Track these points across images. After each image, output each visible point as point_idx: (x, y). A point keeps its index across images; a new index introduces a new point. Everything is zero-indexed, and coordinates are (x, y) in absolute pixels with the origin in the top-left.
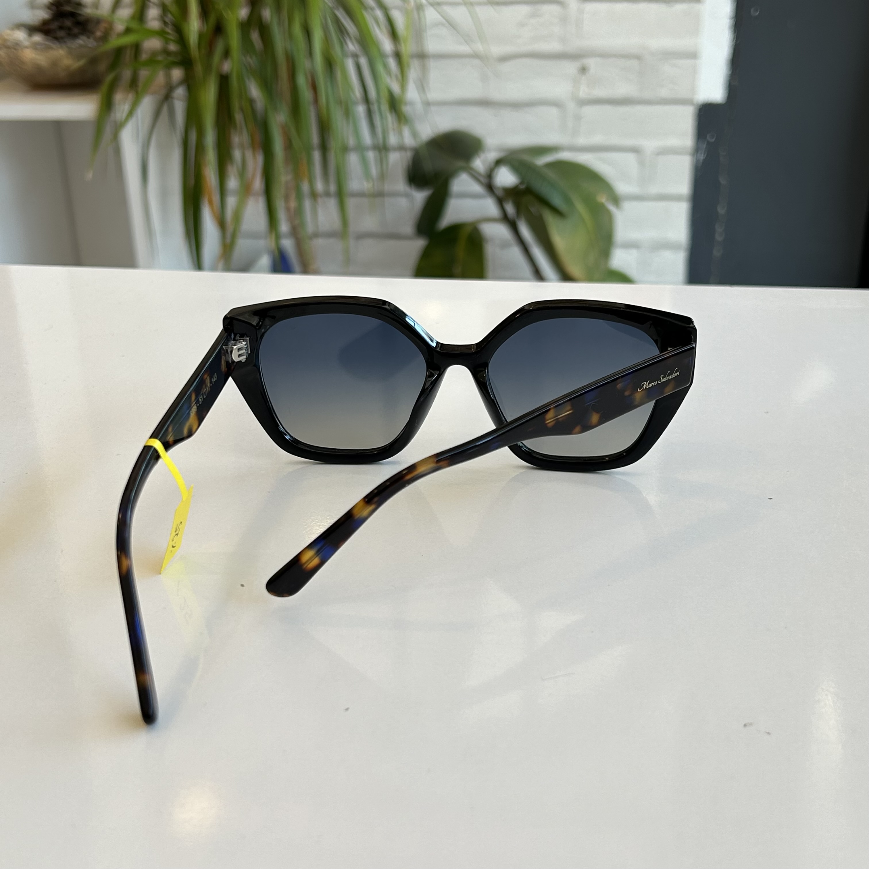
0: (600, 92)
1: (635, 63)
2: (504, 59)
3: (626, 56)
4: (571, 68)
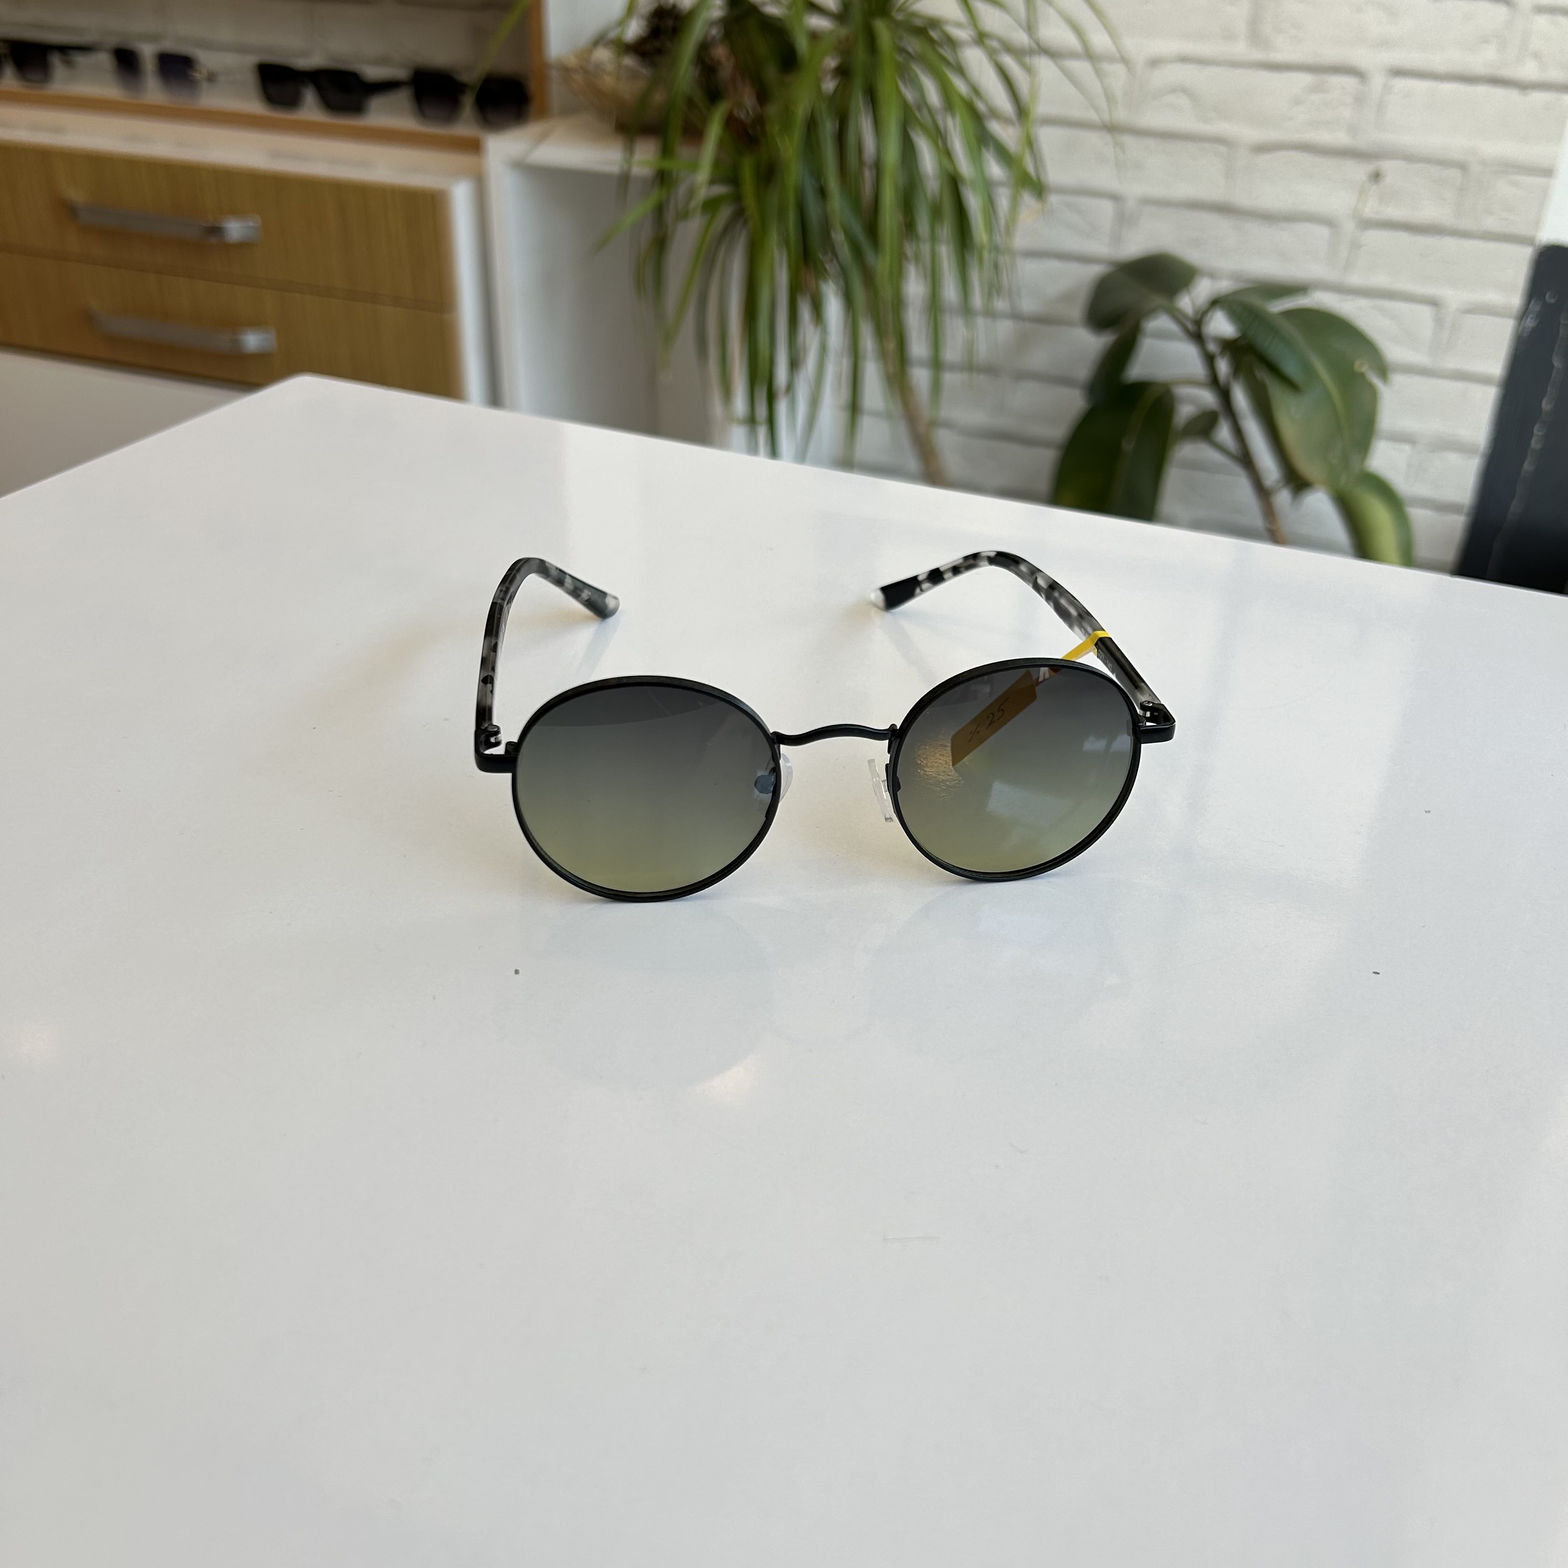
0: (1394, 212)
1: (1455, 174)
2: (1262, 148)
3: (1444, 163)
4: (1358, 171)
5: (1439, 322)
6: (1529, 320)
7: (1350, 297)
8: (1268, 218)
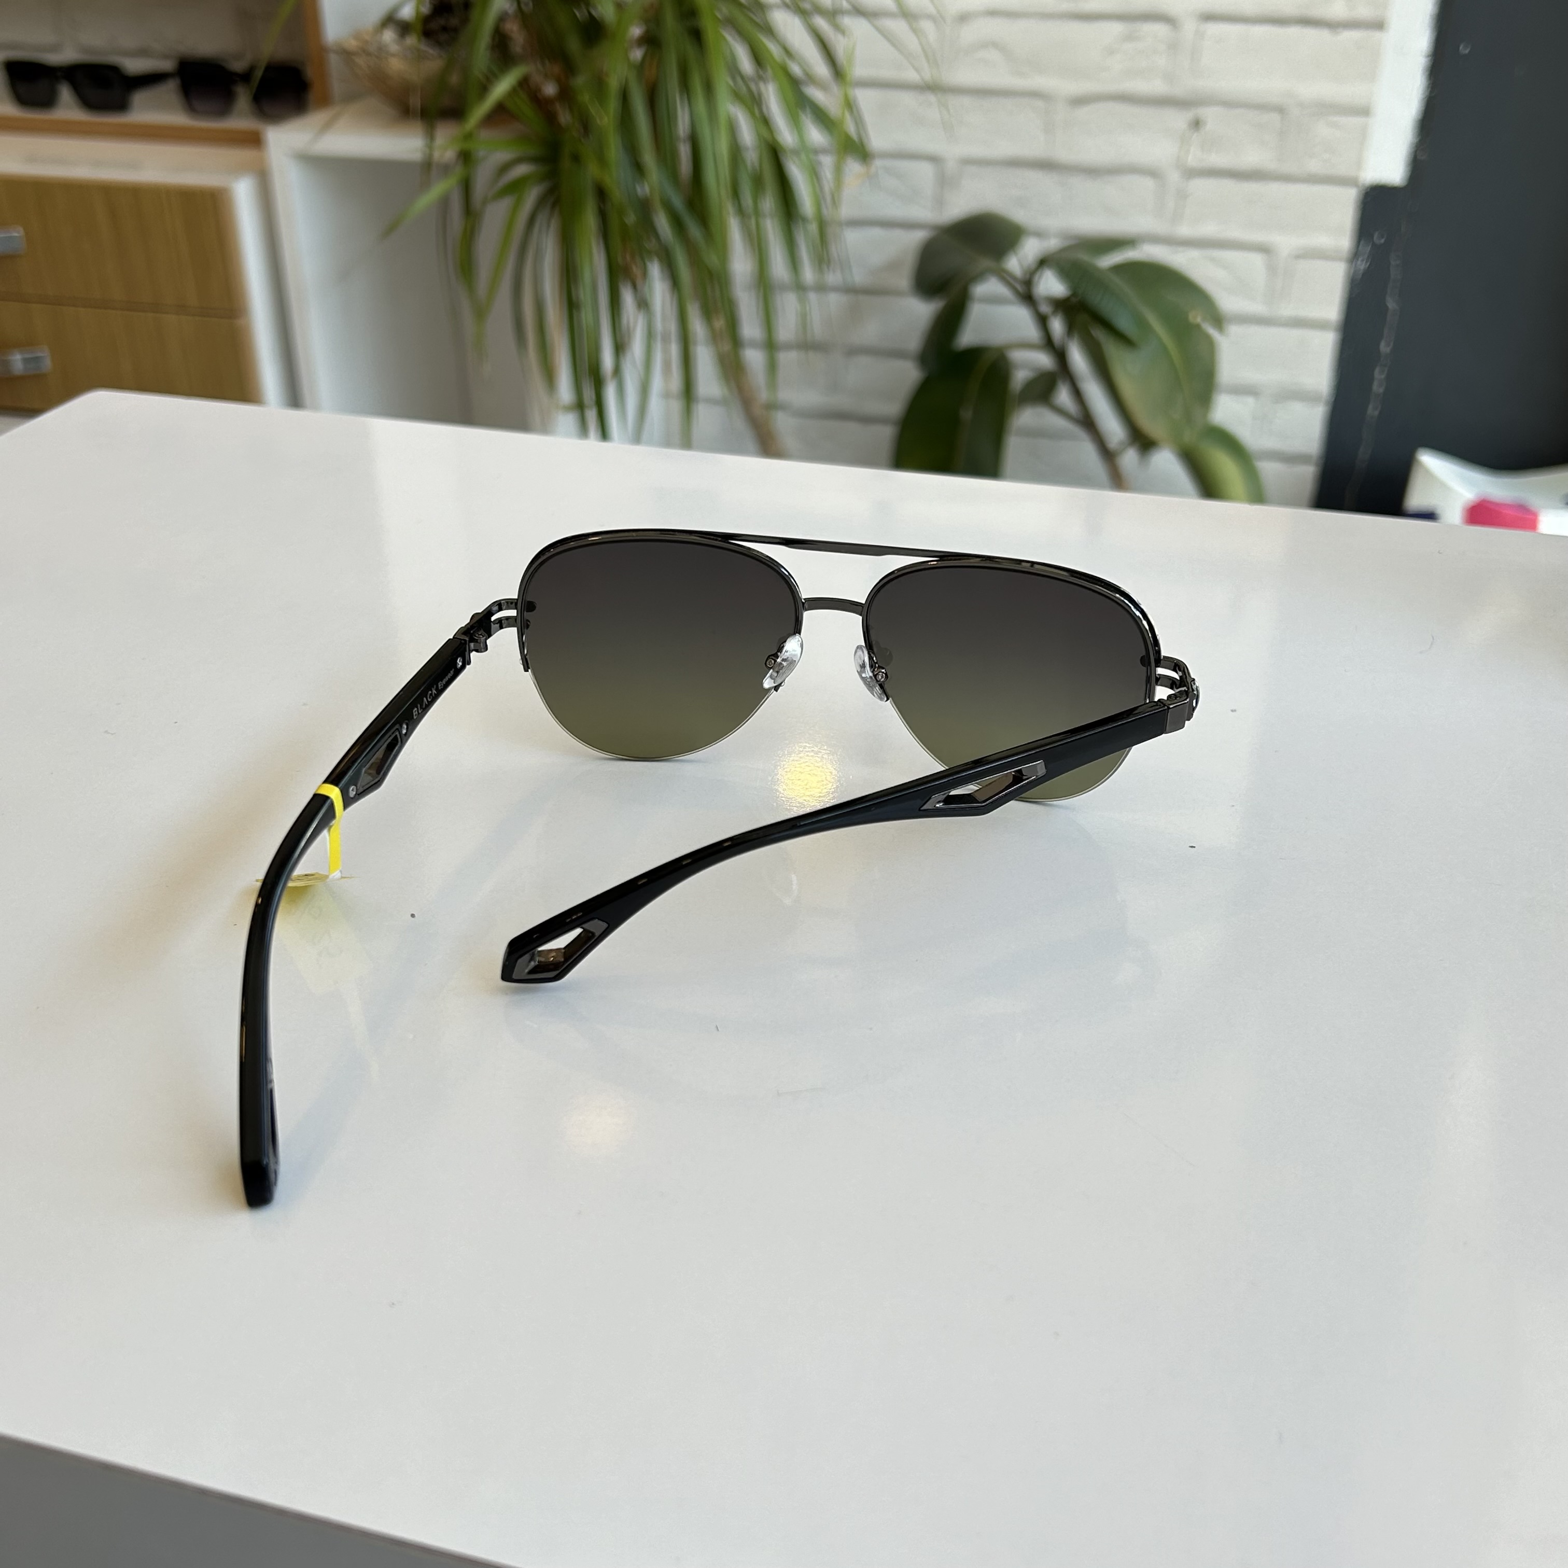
0: (1218, 159)
1: (1275, 117)
2: (1079, 101)
3: (1262, 107)
4: (1178, 120)
5: (1272, 269)
6: (1359, 262)
7: (1181, 249)
8: (1092, 172)
